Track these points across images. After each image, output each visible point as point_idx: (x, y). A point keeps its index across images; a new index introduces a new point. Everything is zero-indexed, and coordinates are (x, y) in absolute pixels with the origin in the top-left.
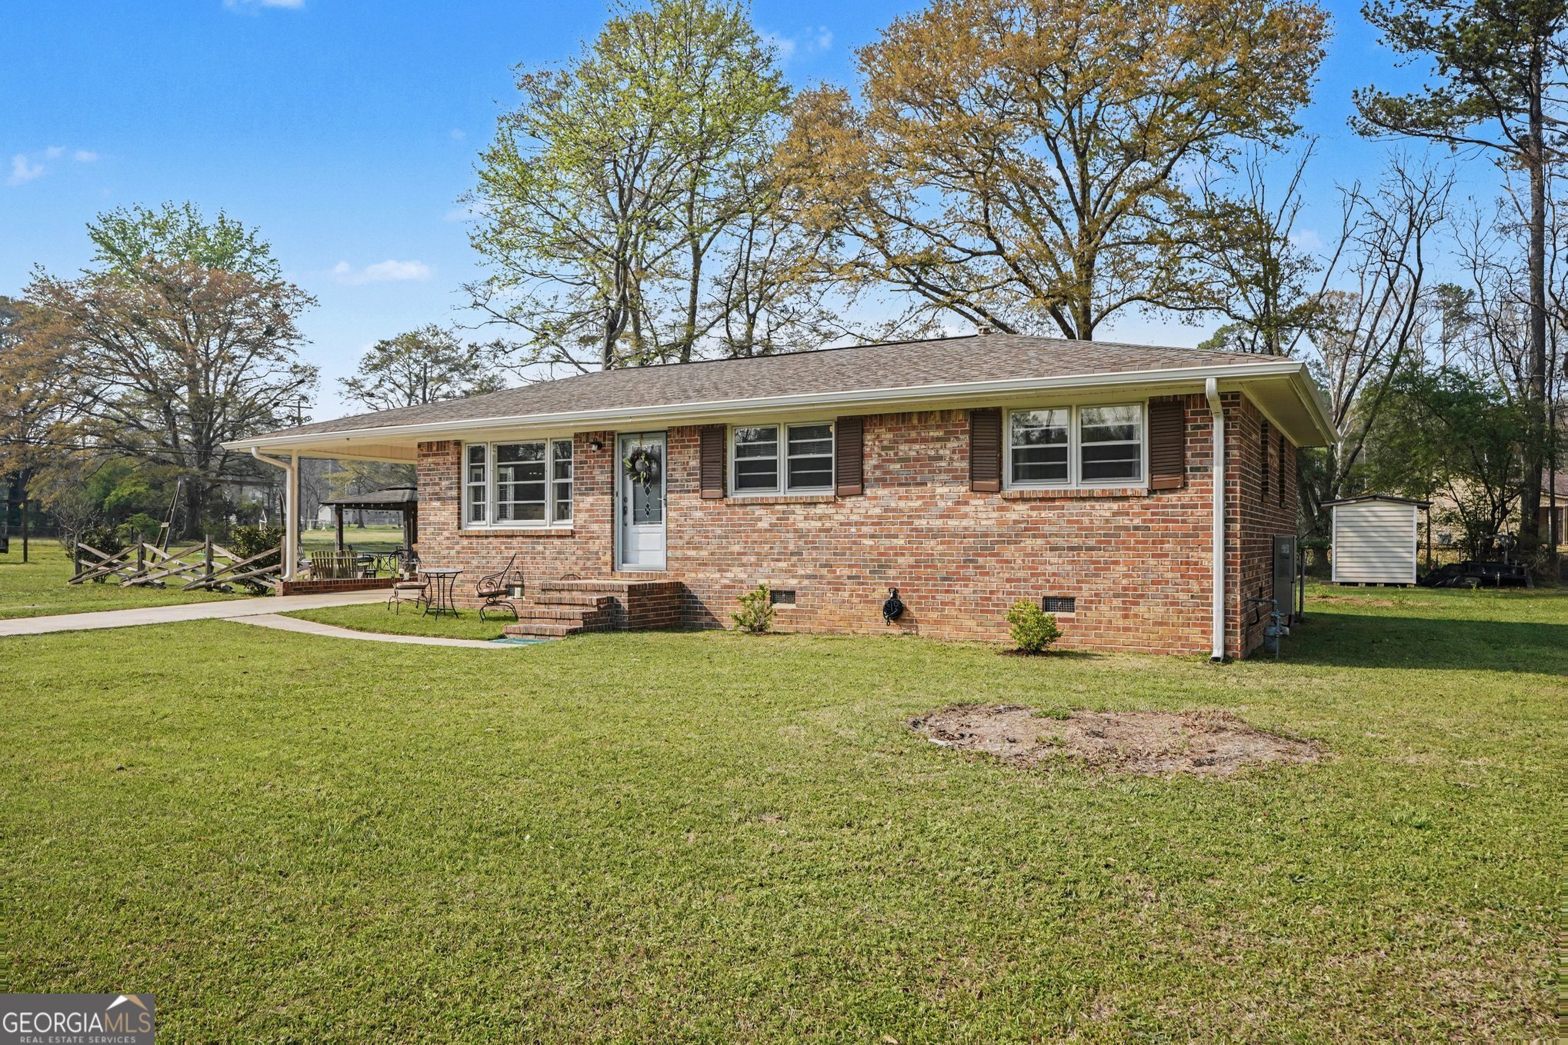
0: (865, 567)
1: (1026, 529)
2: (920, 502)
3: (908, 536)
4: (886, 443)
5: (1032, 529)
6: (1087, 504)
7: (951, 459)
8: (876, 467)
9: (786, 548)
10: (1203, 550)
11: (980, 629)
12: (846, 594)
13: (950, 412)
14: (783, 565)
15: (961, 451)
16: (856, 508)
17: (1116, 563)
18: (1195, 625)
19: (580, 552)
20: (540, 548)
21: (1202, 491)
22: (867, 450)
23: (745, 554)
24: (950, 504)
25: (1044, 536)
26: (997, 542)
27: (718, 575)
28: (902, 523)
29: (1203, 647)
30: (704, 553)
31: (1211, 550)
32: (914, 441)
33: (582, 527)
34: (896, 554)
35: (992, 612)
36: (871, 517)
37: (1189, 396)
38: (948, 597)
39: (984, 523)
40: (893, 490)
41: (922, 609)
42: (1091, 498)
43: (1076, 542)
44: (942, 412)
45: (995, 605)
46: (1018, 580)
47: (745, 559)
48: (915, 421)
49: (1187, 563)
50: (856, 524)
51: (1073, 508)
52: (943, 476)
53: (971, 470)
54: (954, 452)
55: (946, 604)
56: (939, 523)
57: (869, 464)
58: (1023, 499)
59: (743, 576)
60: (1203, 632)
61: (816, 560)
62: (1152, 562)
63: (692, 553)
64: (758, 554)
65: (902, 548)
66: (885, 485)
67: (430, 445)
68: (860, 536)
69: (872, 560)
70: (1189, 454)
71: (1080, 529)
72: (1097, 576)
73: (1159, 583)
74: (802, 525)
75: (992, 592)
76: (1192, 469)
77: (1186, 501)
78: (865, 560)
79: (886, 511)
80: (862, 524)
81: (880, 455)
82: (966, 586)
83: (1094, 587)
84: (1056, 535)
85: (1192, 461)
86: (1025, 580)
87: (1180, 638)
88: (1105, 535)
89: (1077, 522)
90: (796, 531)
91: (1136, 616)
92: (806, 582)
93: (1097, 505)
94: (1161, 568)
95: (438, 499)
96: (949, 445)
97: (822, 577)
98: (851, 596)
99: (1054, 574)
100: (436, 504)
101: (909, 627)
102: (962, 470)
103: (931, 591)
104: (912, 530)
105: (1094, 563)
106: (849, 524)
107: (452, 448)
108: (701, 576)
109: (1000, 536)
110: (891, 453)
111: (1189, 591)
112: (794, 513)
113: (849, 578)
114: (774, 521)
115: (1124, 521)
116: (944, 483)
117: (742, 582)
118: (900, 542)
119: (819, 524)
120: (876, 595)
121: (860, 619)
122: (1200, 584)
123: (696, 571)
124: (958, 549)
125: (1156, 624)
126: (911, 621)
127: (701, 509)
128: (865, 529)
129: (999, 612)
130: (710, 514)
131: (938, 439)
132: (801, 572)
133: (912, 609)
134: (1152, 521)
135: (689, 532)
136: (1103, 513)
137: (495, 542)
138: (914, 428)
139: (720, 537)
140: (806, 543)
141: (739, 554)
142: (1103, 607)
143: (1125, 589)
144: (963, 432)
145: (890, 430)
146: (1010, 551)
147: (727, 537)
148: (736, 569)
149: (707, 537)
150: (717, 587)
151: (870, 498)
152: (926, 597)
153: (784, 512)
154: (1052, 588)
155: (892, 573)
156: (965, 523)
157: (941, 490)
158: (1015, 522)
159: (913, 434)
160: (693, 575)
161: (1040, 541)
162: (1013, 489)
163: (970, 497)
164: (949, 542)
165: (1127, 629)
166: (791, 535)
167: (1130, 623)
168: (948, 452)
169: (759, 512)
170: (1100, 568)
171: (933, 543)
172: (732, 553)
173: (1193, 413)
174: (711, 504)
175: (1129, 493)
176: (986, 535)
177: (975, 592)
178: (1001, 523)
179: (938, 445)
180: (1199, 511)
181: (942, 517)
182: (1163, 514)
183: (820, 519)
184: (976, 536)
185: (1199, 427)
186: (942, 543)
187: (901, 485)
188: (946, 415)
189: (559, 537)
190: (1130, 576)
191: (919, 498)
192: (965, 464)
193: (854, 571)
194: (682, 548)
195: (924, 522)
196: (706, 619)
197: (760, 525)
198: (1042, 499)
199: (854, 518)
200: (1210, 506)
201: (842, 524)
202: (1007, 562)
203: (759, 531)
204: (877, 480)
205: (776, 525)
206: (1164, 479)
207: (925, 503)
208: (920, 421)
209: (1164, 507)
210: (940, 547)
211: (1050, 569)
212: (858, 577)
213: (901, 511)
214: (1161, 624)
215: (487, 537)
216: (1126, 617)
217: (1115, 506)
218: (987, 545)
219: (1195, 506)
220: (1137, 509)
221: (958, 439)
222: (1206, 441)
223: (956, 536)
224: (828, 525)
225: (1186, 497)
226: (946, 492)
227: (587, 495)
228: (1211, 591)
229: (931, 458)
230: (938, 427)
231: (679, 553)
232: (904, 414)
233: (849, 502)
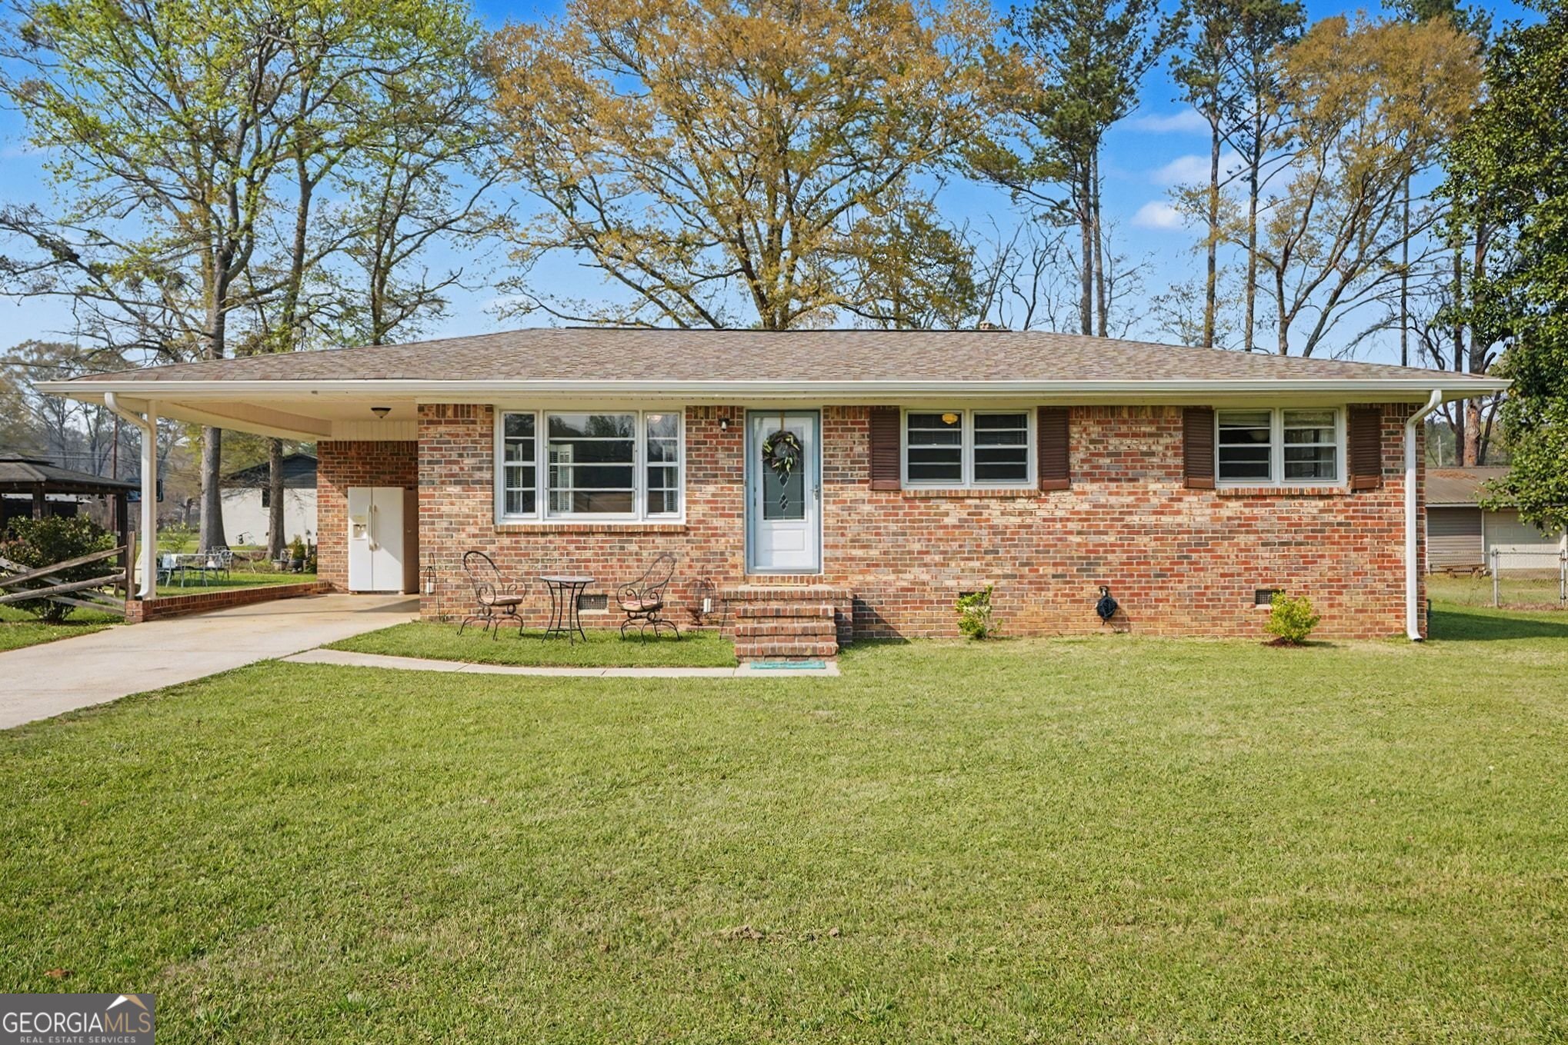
0: (1072, 565)
1: (1239, 525)
2: (1132, 498)
3: (1119, 532)
4: (1093, 436)
5: (1246, 525)
6: (1297, 502)
7: (1164, 455)
8: (1083, 461)
9: (978, 546)
10: (1397, 543)
11: (1194, 624)
12: (1051, 594)
13: (1161, 408)
14: (976, 564)
15: (1174, 448)
16: (1061, 503)
17: (1322, 556)
18: (1390, 611)
19: (695, 554)
20: (634, 547)
21: (1396, 491)
22: (1073, 442)
23: (927, 553)
24: (1164, 500)
25: (1256, 532)
26: (1212, 538)
27: (892, 577)
28: (1113, 519)
29: (1397, 630)
30: (874, 553)
31: (1403, 543)
32: (1125, 436)
33: (700, 522)
34: (1106, 552)
35: (1207, 607)
36: (1079, 513)
37: (1383, 405)
38: (1161, 594)
39: (1198, 519)
40: (1102, 485)
41: (1134, 607)
42: (1302, 496)
43: (1286, 537)
44: (1153, 407)
45: (1209, 600)
46: (1232, 575)
47: (927, 559)
48: (1126, 415)
49: (1383, 556)
50: (1061, 520)
51: (1282, 505)
52: (1156, 472)
53: (1186, 467)
54: (1167, 448)
55: (1161, 601)
56: (1153, 518)
57: (1075, 459)
58: (1238, 497)
59: (925, 577)
60: (1397, 617)
61: (1015, 558)
62: (1353, 555)
63: (858, 553)
64: (945, 552)
65: (1112, 545)
66: (1093, 481)
67: (441, 409)
68: (1066, 533)
69: (1080, 558)
70: (1384, 457)
71: (1290, 525)
72: (1306, 569)
73: (1359, 574)
74: (999, 521)
75: (1206, 588)
76: (1387, 471)
77: (1382, 500)
78: (1072, 558)
79: (1095, 506)
80: (1068, 520)
81: (1087, 448)
82: (1180, 582)
83: (1303, 579)
84: (1268, 531)
85: (1386, 464)
86: (1239, 575)
87: (1377, 623)
88: (1313, 531)
89: (1288, 518)
90: (991, 527)
91: (1340, 605)
92: (1003, 583)
93: (1305, 502)
94: (1362, 561)
95: (457, 483)
96: (1162, 441)
97: (1022, 577)
98: (1056, 595)
99: (1266, 569)
100: (455, 490)
101: (1120, 626)
102: (1176, 467)
103: (1144, 588)
104: (1124, 526)
105: (1303, 557)
106: (1054, 520)
107: (481, 415)
108: (870, 578)
109: (1214, 532)
110: (1100, 446)
111: (1385, 580)
112: (988, 507)
113: (1054, 576)
114: (965, 516)
115: (1328, 518)
116: (1158, 480)
117: (924, 584)
118: (1111, 538)
119: (1018, 520)
120: (1085, 594)
121: (1066, 620)
122: (1394, 574)
123: (861, 572)
124: (1171, 545)
125: (1357, 611)
126: (1123, 619)
127: (870, 502)
128: (1071, 526)
129: (1214, 606)
130: (882, 508)
131: (1151, 435)
132: (997, 571)
133: (1124, 606)
134: (1353, 518)
135: (854, 529)
136: (1310, 510)
137: (558, 540)
138: (1124, 422)
139: (894, 534)
140: (1003, 540)
141: (919, 553)
142: (1311, 599)
143: (1330, 580)
144: (1175, 429)
145: (1099, 423)
146: (1223, 549)
147: (904, 534)
148: (916, 570)
149: (877, 534)
150: (891, 590)
151: (1076, 493)
152: (1140, 595)
153: (976, 507)
154: (1265, 581)
155: (1101, 570)
156: (1179, 519)
157: (1153, 486)
158: (1229, 518)
159: (1124, 429)
160: (860, 577)
161: (1252, 537)
162: (1227, 486)
163: (1184, 493)
164: (1162, 539)
165: (1333, 617)
166: (984, 532)
167: (1335, 611)
168: (1161, 448)
169: (945, 506)
170: (1309, 562)
171: (1146, 539)
172: (910, 552)
173: (1387, 420)
174: (883, 497)
175: (1335, 492)
176: (1200, 532)
177: (1189, 588)
178: (1216, 519)
179: (1151, 441)
180: (1393, 509)
181: (1155, 513)
182: (1363, 511)
183: (1020, 514)
184: (1189, 532)
185: (1391, 433)
186: (1156, 539)
187: (1111, 480)
188: (1157, 411)
189: (663, 534)
190: (1335, 569)
191: (1130, 494)
192: (1179, 461)
193: (1060, 570)
194: (844, 547)
195: (1136, 518)
196: (877, 627)
197: (947, 521)
198: (1254, 497)
199: (1059, 514)
200: (1402, 504)
201: (1045, 520)
202: (1220, 557)
203: (946, 527)
204: (1085, 475)
205: (966, 521)
206: (1364, 479)
207: (1137, 499)
208: (1130, 415)
209: (1363, 504)
210: (1153, 544)
211: (1262, 564)
212: (1063, 576)
213: (1112, 507)
214: (1361, 611)
215: (544, 534)
216: (1331, 606)
217: (1321, 504)
218: (1200, 542)
219: (1389, 505)
220: (1341, 507)
221: (1171, 435)
222: (1397, 446)
223: (1171, 532)
224: (1028, 521)
225: (1382, 495)
226: (1159, 489)
227: (708, 483)
228: (1404, 580)
229: (1144, 454)
230: (1151, 423)
231: (839, 553)
232: (1113, 407)
233: (1053, 496)
